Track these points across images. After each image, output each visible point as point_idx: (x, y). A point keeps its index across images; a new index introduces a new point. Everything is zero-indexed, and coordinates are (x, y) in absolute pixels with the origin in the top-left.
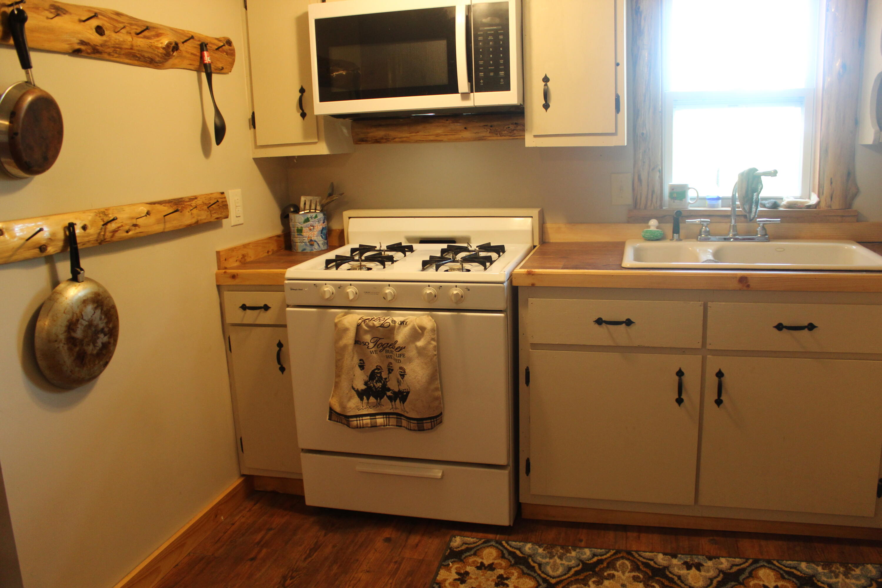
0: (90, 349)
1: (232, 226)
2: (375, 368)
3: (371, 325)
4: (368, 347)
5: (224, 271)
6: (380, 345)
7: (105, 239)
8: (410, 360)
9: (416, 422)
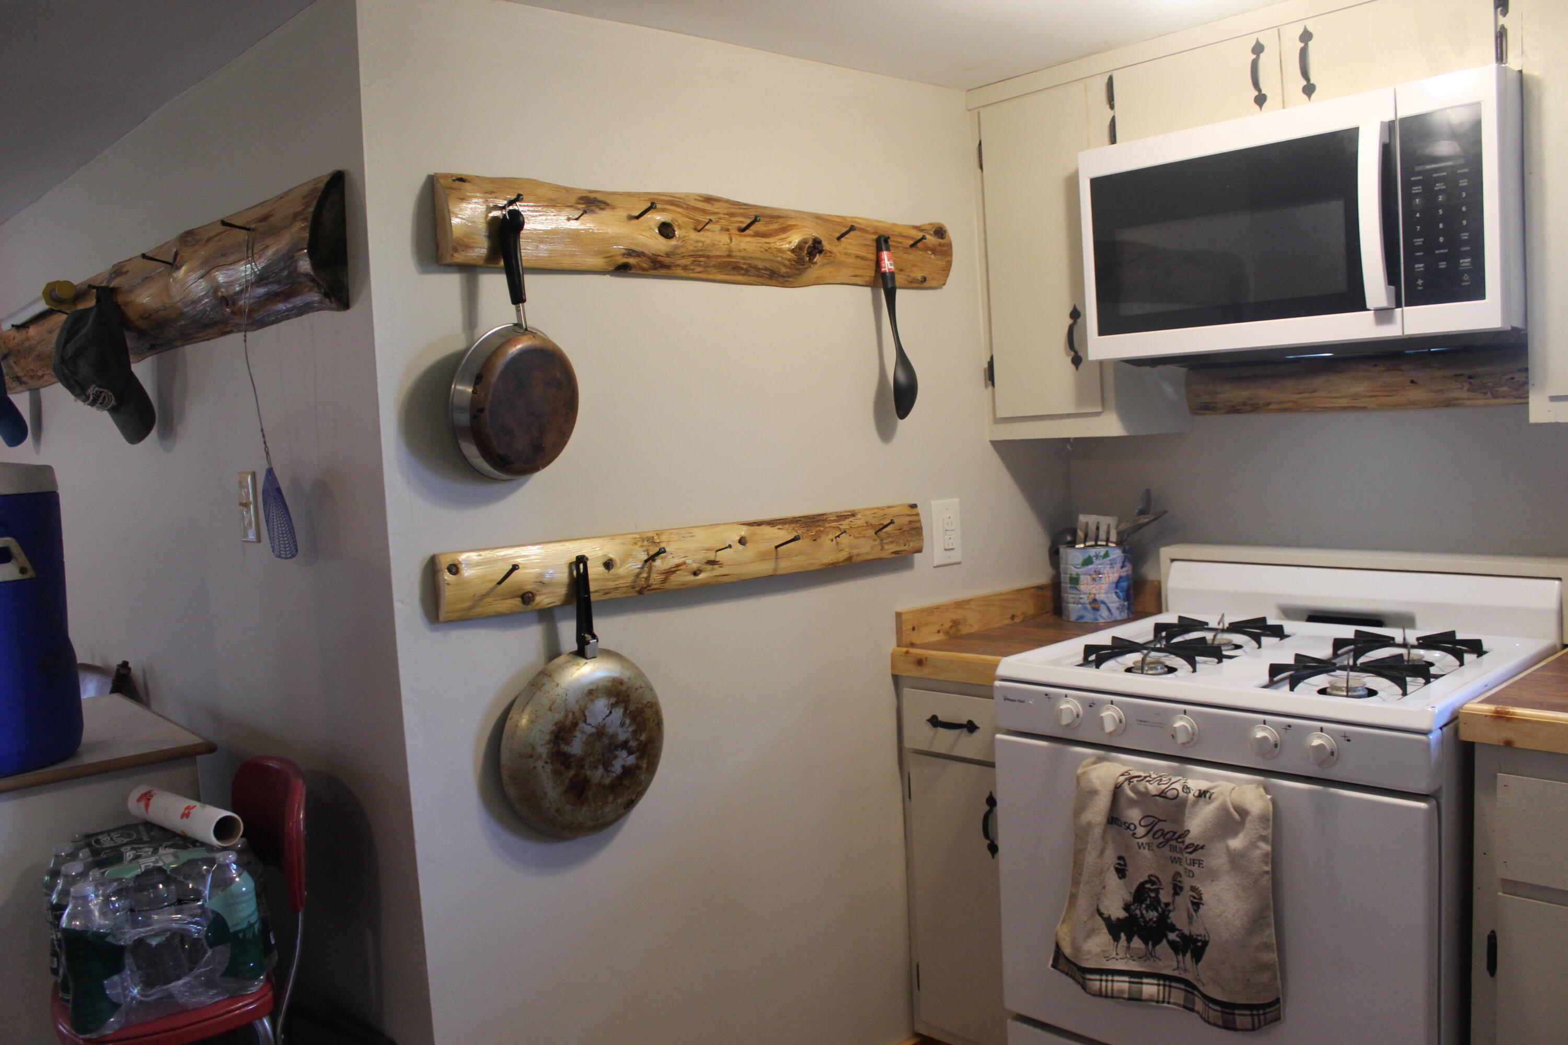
0: (597, 775)
1: (935, 567)
2: (1146, 879)
3: (1143, 790)
4: (1135, 834)
5: (905, 650)
6: (1160, 833)
7: (649, 586)
8: (1213, 875)
9: (1218, 1008)
